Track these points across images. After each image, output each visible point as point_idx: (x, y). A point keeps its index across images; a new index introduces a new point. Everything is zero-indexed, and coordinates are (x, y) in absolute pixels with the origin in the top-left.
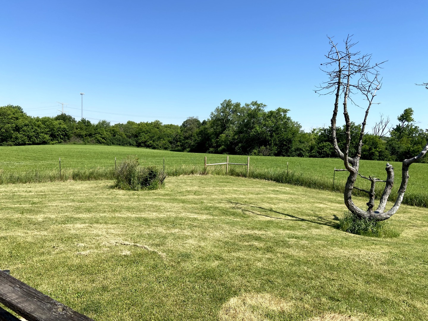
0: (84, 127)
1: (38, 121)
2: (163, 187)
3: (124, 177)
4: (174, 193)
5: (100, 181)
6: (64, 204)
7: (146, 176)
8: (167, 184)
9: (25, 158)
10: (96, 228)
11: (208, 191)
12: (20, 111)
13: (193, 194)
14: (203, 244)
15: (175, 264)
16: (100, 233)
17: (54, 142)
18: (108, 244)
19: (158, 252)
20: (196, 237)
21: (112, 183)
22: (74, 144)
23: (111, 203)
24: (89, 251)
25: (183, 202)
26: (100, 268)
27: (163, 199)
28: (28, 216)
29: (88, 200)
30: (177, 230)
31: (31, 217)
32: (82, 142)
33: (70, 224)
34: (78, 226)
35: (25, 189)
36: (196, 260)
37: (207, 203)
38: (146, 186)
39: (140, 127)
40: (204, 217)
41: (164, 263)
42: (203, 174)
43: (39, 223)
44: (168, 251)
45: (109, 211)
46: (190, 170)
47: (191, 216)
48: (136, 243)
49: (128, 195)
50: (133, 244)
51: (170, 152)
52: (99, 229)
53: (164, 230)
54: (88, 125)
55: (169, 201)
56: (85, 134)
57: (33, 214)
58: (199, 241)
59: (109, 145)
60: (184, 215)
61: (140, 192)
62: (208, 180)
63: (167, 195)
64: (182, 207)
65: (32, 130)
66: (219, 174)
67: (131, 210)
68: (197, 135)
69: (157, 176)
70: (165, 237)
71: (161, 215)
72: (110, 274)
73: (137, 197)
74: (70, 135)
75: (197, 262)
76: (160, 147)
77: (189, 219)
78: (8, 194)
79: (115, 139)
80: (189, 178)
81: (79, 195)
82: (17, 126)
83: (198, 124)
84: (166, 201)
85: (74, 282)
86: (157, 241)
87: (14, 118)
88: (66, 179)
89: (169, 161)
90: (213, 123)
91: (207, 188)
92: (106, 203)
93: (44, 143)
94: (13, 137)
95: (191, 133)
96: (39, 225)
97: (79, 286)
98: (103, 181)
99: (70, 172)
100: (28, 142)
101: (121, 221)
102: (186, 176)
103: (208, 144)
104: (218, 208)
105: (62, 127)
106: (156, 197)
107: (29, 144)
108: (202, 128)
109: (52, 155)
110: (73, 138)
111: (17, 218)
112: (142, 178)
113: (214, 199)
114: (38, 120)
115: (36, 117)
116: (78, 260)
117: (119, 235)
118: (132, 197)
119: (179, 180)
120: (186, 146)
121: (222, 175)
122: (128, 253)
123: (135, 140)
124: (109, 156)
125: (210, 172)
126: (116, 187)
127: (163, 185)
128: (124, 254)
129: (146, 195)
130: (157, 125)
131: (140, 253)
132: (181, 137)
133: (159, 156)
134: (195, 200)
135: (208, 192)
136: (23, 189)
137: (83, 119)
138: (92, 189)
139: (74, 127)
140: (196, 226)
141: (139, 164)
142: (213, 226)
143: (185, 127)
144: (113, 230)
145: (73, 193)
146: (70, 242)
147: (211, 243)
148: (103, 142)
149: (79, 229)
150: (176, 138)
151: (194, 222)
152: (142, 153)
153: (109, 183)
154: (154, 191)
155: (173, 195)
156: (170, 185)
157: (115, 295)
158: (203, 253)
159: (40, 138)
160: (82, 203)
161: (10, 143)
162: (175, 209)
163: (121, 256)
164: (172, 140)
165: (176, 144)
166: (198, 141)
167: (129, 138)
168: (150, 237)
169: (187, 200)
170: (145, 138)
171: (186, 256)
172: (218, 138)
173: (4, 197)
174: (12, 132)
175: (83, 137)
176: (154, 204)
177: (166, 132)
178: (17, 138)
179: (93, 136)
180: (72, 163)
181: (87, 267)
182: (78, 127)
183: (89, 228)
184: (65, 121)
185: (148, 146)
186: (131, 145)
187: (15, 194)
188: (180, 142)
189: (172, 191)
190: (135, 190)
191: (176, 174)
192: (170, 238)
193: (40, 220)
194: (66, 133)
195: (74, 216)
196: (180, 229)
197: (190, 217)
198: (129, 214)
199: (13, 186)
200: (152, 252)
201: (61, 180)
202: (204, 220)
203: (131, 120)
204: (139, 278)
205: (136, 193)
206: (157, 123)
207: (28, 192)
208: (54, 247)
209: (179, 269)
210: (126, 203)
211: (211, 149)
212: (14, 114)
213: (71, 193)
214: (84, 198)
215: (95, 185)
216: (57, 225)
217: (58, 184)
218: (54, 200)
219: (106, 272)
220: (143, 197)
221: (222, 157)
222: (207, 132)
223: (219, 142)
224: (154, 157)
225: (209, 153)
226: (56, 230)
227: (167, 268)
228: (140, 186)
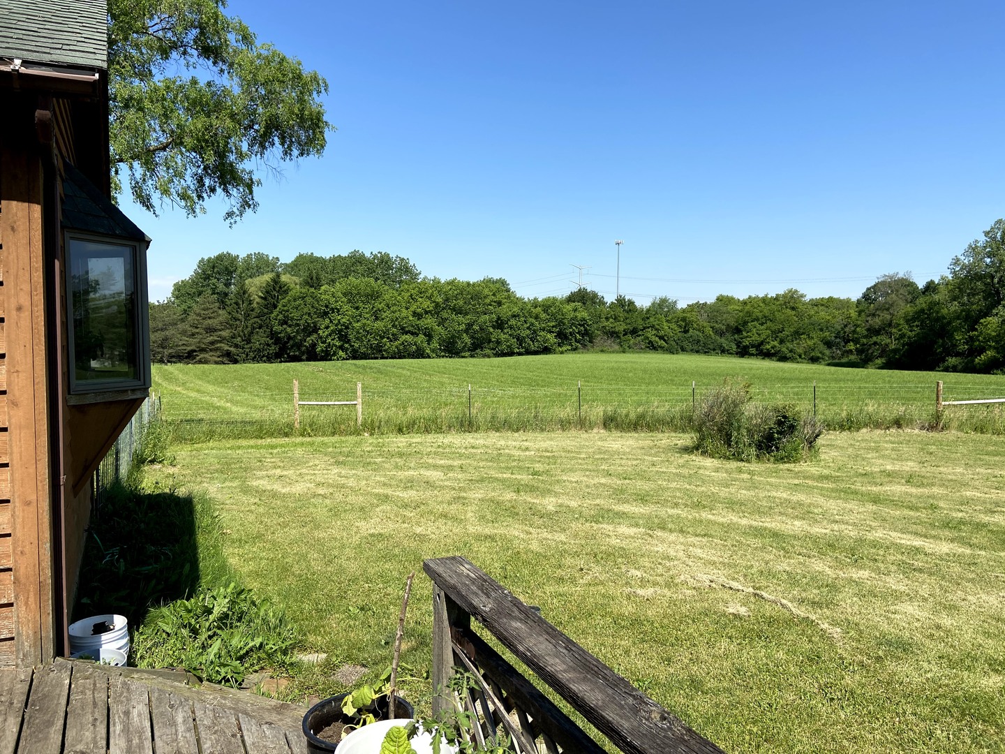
0: (622, 315)
1: (536, 307)
2: (816, 457)
3: (715, 428)
4: (847, 476)
5: (660, 435)
6: (591, 481)
7: (771, 429)
8: (824, 451)
9: (513, 382)
10: (663, 541)
11: (950, 477)
12: (505, 289)
13: (903, 481)
14: (946, 621)
15: (869, 661)
16: (672, 553)
17: (564, 348)
18: (692, 580)
19: (820, 622)
20: (925, 600)
21: (688, 439)
22: (602, 351)
23: (688, 487)
24: (652, 589)
25: (876, 500)
26: (679, 632)
27: (817, 487)
28: (529, 499)
29: (638, 475)
30: (864, 574)
31: (533, 501)
32: (617, 347)
33: (608, 523)
34: (624, 529)
35: (517, 444)
36: (930, 663)
37: (951, 509)
38: (768, 453)
39: (748, 308)
40: (945, 548)
41: (837, 652)
42: (932, 428)
43: (549, 515)
44: (848, 625)
45: (686, 506)
46: (890, 417)
47: (903, 542)
48: (759, 588)
49: (726, 472)
50: (751, 590)
51: (828, 368)
52: (669, 544)
53: (828, 569)
54: (630, 310)
55: (834, 495)
56: (624, 331)
57: (537, 495)
58: (935, 612)
59: (674, 354)
60: (881, 535)
61: (755, 466)
62: (947, 446)
63: (827, 478)
64: (875, 514)
65: (526, 326)
66: (982, 430)
67: (736, 507)
68: (907, 321)
69: (796, 429)
70: (833, 587)
71: (817, 530)
72: (704, 652)
73: (749, 477)
74: (593, 332)
75: (935, 669)
76: (800, 356)
77: (898, 547)
78: (490, 452)
79: (687, 339)
80: (887, 439)
81: (618, 462)
82: (499, 318)
83: (909, 293)
84: (826, 493)
85: (627, 652)
86: (813, 593)
87: (495, 302)
88: (591, 428)
89: (826, 391)
90: (958, 288)
91: (947, 467)
92: (677, 484)
93: (546, 350)
94: (493, 340)
95: (889, 317)
96: (551, 519)
97: (640, 664)
98: (667, 435)
99: (598, 412)
100: (519, 348)
101: (716, 531)
102: (878, 432)
103: (943, 345)
104: (985, 525)
105: (579, 315)
106: (796, 482)
107: (520, 354)
108: (922, 302)
109: (561, 375)
110: (599, 338)
111: (510, 501)
112: (760, 431)
113: (973, 499)
114: (535, 304)
115: (532, 298)
116: (630, 606)
117: (715, 563)
118: (735, 475)
119: (858, 441)
120: (873, 352)
121: (994, 434)
122: (743, 611)
123: (735, 340)
124: (676, 379)
125: (955, 424)
126: (697, 449)
127: (815, 451)
128: (731, 610)
129: (770, 473)
130: (790, 301)
131: (771, 617)
132: (858, 329)
133: (799, 380)
134: (912, 499)
135: (952, 480)
136: (514, 443)
137: (621, 296)
138: (643, 451)
139: (603, 316)
140: (920, 571)
141: (751, 398)
142: (973, 576)
143: (870, 303)
144: (699, 551)
145: (606, 457)
146: (612, 564)
147: (972, 622)
148: (660, 347)
149: (626, 538)
150: (845, 332)
151: (915, 557)
152: (753, 372)
153: (679, 440)
154: (791, 466)
155: (843, 480)
156: (834, 453)
157: (722, 706)
158: (952, 646)
159: (539, 342)
160: (627, 481)
161: (487, 351)
162: (852, 518)
163: (724, 615)
164: (833, 338)
165: (844, 347)
166: (909, 337)
167: (721, 336)
168: (792, 580)
169: (888, 495)
170: (759, 335)
171: (902, 647)
172: (976, 330)
173: (484, 458)
174: (491, 330)
175: (619, 337)
176: (794, 498)
177: (815, 318)
178: (498, 342)
179: (640, 333)
180: (599, 392)
181: (652, 624)
182: (609, 316)
183: (646, 537)
184: (584, 304)
185: (767, 355)
186: (724, 351)
187: (502, 451)
188: (856, 341)
189: (839, 469)
190: (743, 461)
191: (848, 425)
192: (849, 591)
193: (551, 508)
194: (586, 330)
195: (614, 507)
196: (873, 570)
197: (901, 544)
198: (733, 518)
199: (497, 437)
200: (803, 618)
201: (581, 428)
202: (945, 557)
203: (725, 294)
204: (775, 676)
205: (744, 466)
206: (792, 297)
207: (523, 450)
208: (582, 569)
209: (884, 676)
210: (723, 489)
211: (952, 361)
212: (494, 295)
213: (602, 456)
214: (629, 469)
215: (648, 443)
216: (582, 524)
217: (575, 437)
218: (571, 470)
219: (695, 645)
220: (762, 479)
221: (990, 383)
222: (938, 312)
223: (979, 340)
224: (785, 380)
225: (946, 370)
226: (583, 534)
227: (846, 667)
228: (753, 451)
